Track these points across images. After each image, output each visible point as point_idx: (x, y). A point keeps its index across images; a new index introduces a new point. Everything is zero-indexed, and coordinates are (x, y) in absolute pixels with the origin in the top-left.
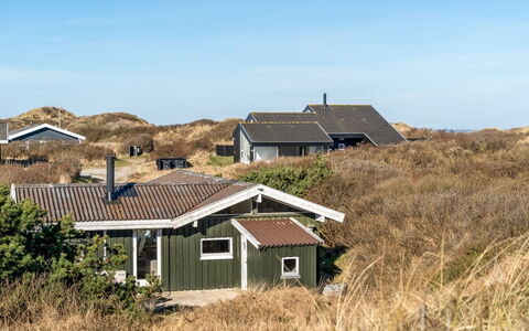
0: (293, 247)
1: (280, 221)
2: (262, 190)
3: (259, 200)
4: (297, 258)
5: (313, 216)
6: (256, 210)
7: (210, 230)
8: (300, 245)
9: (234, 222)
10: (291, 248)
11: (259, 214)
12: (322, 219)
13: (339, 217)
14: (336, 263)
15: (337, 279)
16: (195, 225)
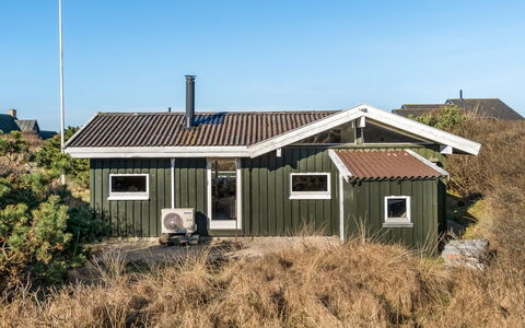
0: (401, 181)
1: (392, 152)
2: (365, 111)
3: (362, 124)
4: (408, 199)
5: (436, 147)
6: (360, 139)
7: (301, 163)
8: (412, 179)
9: (332, 153)
10: (399, 183)
11: (364, 145)
12: (448, 151)
13: (473, 148)
14: (471, 211)
15: (471, 231)
16: (279, 154)
